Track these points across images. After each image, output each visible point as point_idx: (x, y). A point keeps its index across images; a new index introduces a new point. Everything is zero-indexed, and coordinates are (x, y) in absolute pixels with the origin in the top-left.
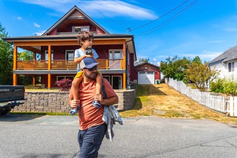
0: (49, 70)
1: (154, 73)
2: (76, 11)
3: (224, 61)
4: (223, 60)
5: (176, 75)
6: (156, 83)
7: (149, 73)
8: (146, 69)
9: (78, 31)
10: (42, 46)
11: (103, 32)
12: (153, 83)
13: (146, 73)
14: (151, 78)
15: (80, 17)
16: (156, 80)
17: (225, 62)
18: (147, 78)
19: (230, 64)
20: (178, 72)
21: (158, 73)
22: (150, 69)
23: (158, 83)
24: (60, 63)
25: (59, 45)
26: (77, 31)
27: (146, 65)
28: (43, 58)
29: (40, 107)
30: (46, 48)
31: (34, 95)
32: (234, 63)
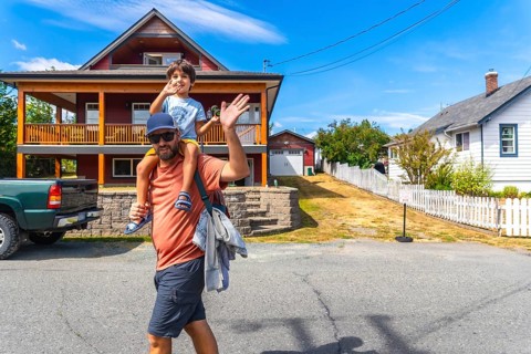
0: (101, 144)
1: (301, 153)
2: (155, 18)
3: (449, 129)
4: (445, 128)
5: (351, 158)
6: (306, 173)
7: (292, 152)
8: (287, 146)
9: (155, 63)
10: (78, 94)
11: (215, 67)
12: (299, 172)
13: (286, 153)
14: (295, 163)
15: (164, 33)
16: (307, 168)
17: (450, 133)
18: (287, 164)
19: (459, 137)
20: (354, 151)
21: (310, 152)
22: (294, 145)
23: (310, 174)
24: (119, 130)
25: (122, 91)
26: (152, 62)
27: (285, 137)
28: (81, 119)
29: (122, 225)
30: (94, 97)
31: (109, 200)
32: (467, 134)
